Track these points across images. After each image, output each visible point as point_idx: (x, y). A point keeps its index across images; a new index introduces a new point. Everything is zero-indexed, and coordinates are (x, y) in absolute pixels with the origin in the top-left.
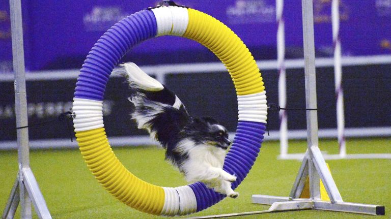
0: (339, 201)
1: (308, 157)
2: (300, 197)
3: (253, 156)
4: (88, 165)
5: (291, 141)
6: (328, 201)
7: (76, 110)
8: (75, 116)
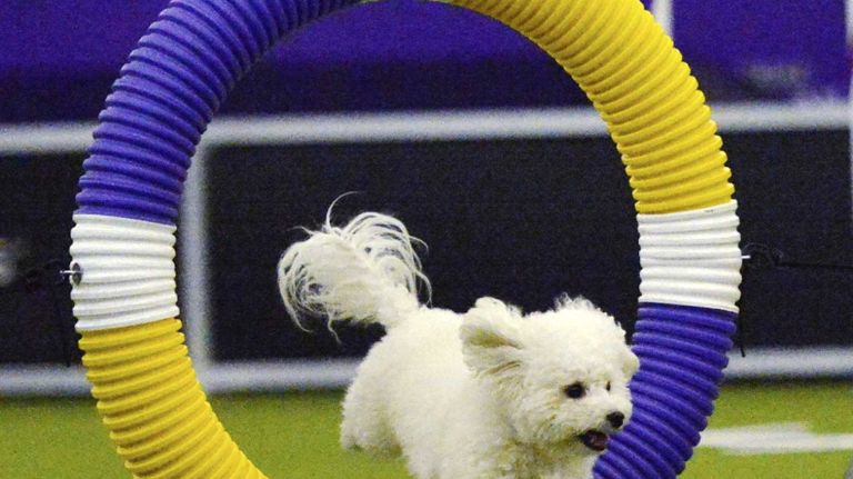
7: (81, 255)
8: (78, 277)
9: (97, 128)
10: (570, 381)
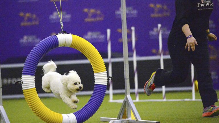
0: (140, 119)
1: (126, 100)
2: (122, 118)
3: (101, 100)
4: (28, 105)
5: (114, 94)
6: (135, 119)
7: (23, 80)
8: (22, 83)
9: (24, 64)
10: (75, 82)
